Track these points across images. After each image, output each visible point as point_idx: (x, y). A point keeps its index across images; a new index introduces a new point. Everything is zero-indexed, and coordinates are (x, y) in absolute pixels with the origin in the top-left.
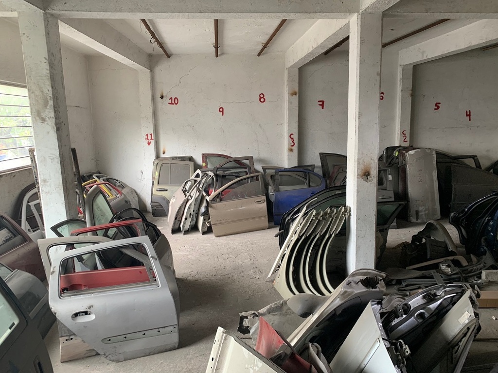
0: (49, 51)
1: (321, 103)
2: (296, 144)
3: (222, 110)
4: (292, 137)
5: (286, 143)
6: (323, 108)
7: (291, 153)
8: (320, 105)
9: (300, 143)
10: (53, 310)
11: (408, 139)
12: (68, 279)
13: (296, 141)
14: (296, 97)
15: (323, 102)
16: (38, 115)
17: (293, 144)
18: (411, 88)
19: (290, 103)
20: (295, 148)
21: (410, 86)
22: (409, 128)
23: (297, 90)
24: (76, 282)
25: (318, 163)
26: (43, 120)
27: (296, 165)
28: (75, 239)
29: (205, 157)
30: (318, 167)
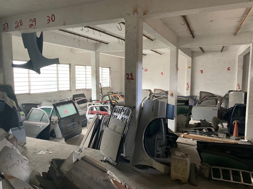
0: (96, 60)
1: (201, 71)
2: (190, 87)
3: (162, 73)
4: (188, 84)
5: (186, 86)
6: (202, 73)
7: (188, 90)
8: (201, 72)
9: (192, 87)
10: (86, 116)
11: (241, 88)
12: (92, 112)
13: (190, 86)
14: (190, 69)
15: (202, 71)
16: (92, 75)
17: (188, 87)
18: (243, 65)
19: (188, 71)
20: (189, 89)
21: (242, 64)
22: (241, 83)
23: (191, 66)
24: (93, 113)
25: (198, 95)
26: (93, 76)
27: (189, 95)
28: (95, 103)
29: (155, 90)
30: (198, 97)
